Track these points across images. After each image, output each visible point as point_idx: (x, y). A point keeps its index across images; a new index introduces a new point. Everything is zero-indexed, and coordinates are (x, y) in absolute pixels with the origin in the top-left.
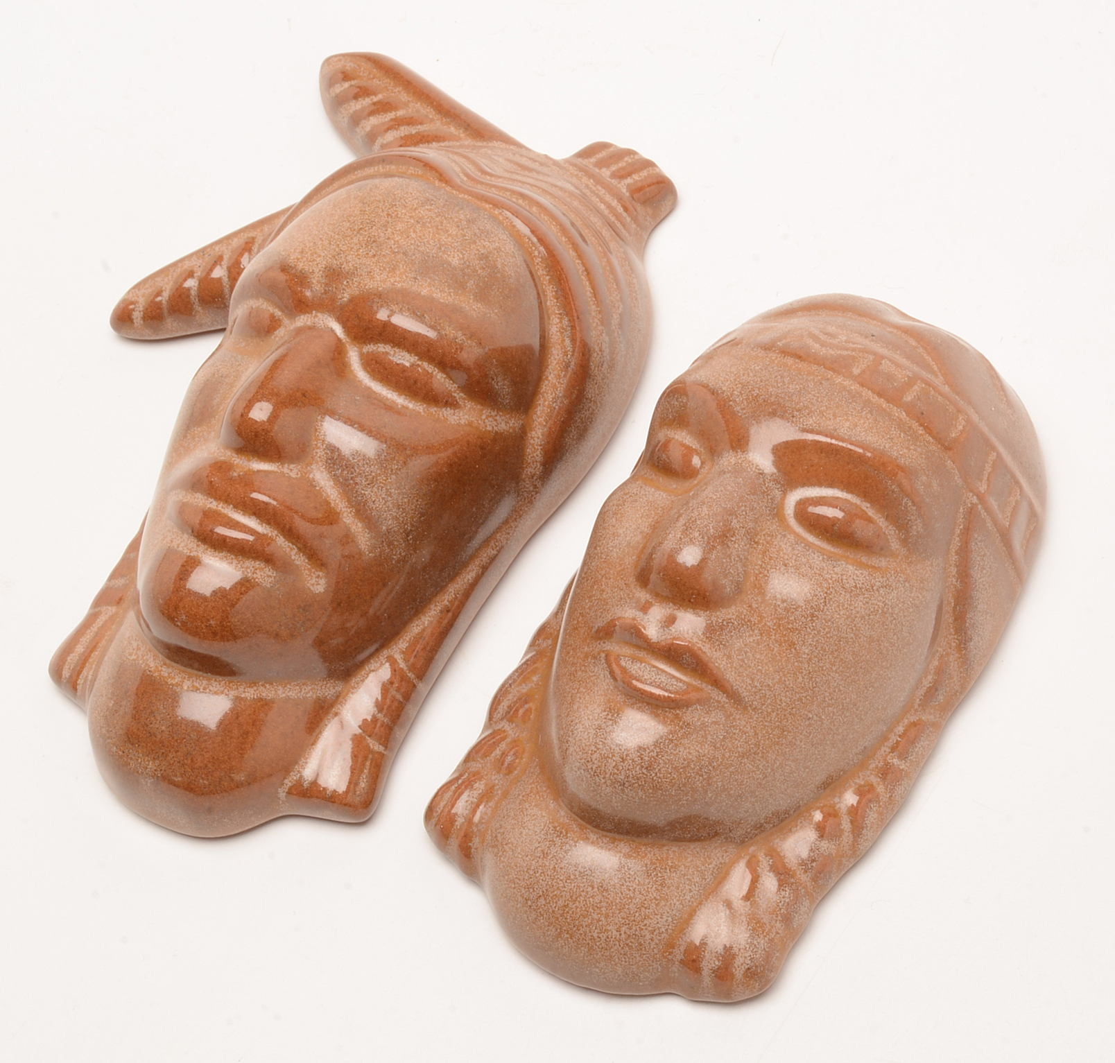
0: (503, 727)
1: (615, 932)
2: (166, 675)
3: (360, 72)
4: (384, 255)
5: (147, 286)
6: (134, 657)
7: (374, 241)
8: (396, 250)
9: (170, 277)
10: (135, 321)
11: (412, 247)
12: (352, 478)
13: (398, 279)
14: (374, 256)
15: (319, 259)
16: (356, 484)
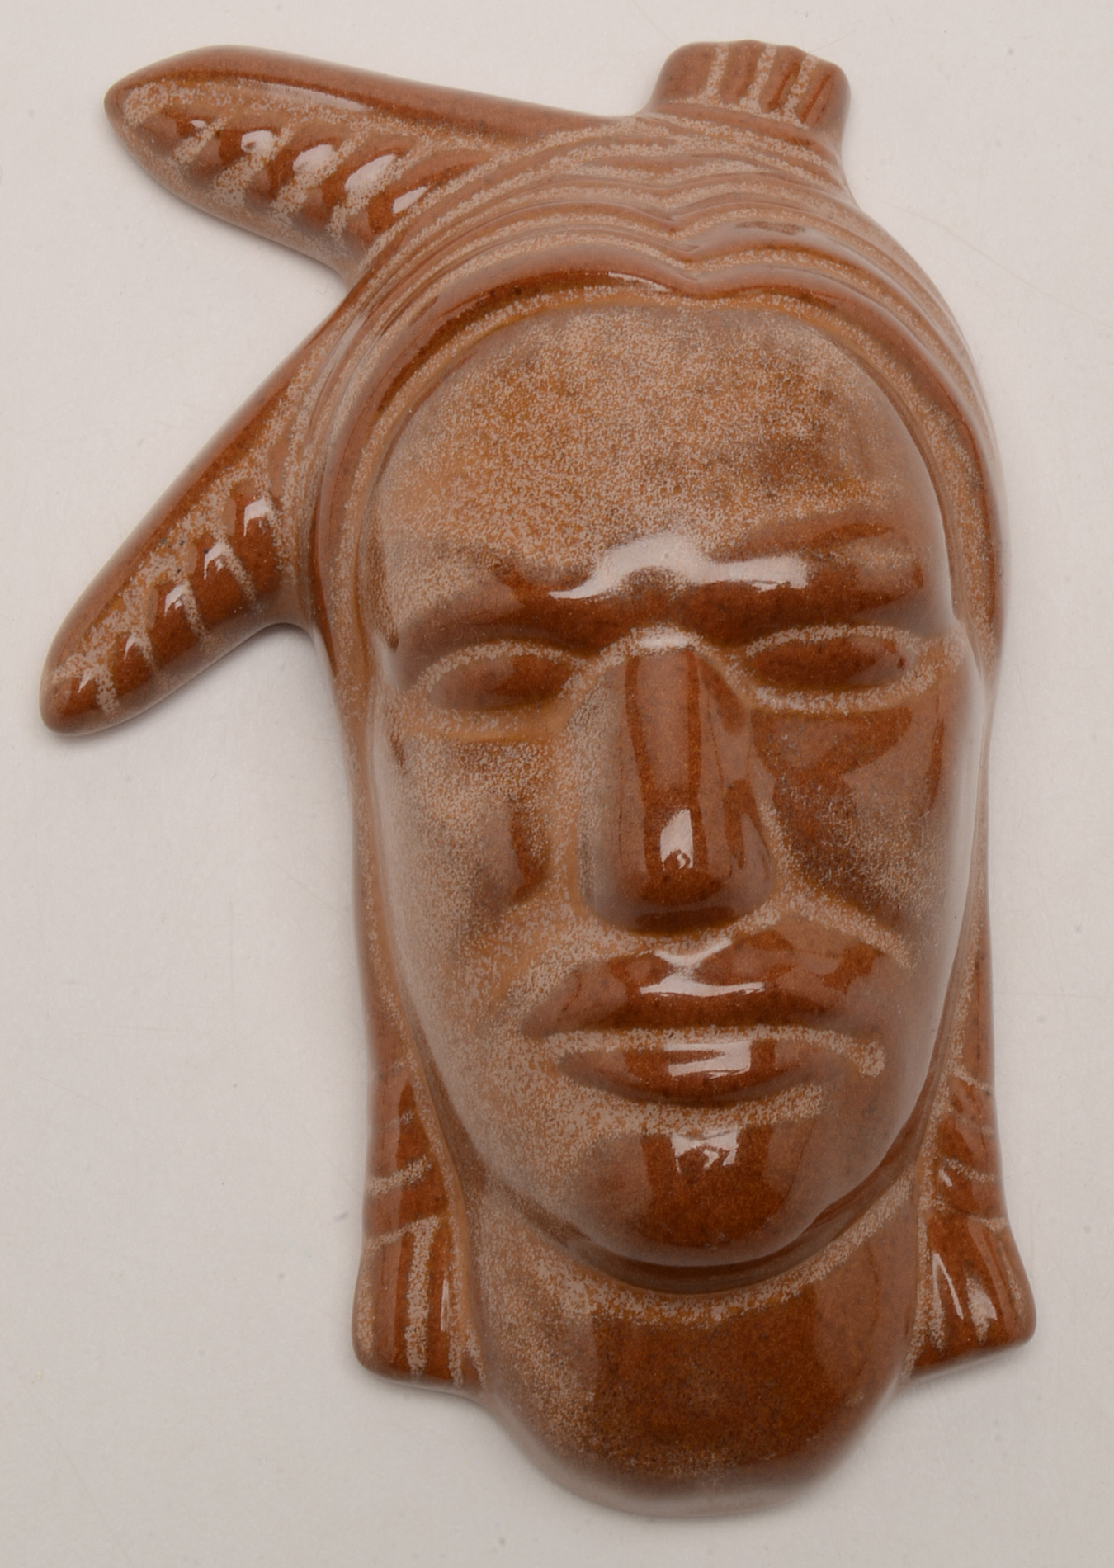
2: (673, 1313)
4: (693, 480)
5: (95, 641)
6: (589, 1309)
7: (658, 462)
8: (706, 461)
9: (131, 609)
10: (105, 708)
11: (725, 441)
12: (853, 873)
13: (746, 512)
14: (678, 489)
15: (582, 535)
16: (863, 877)
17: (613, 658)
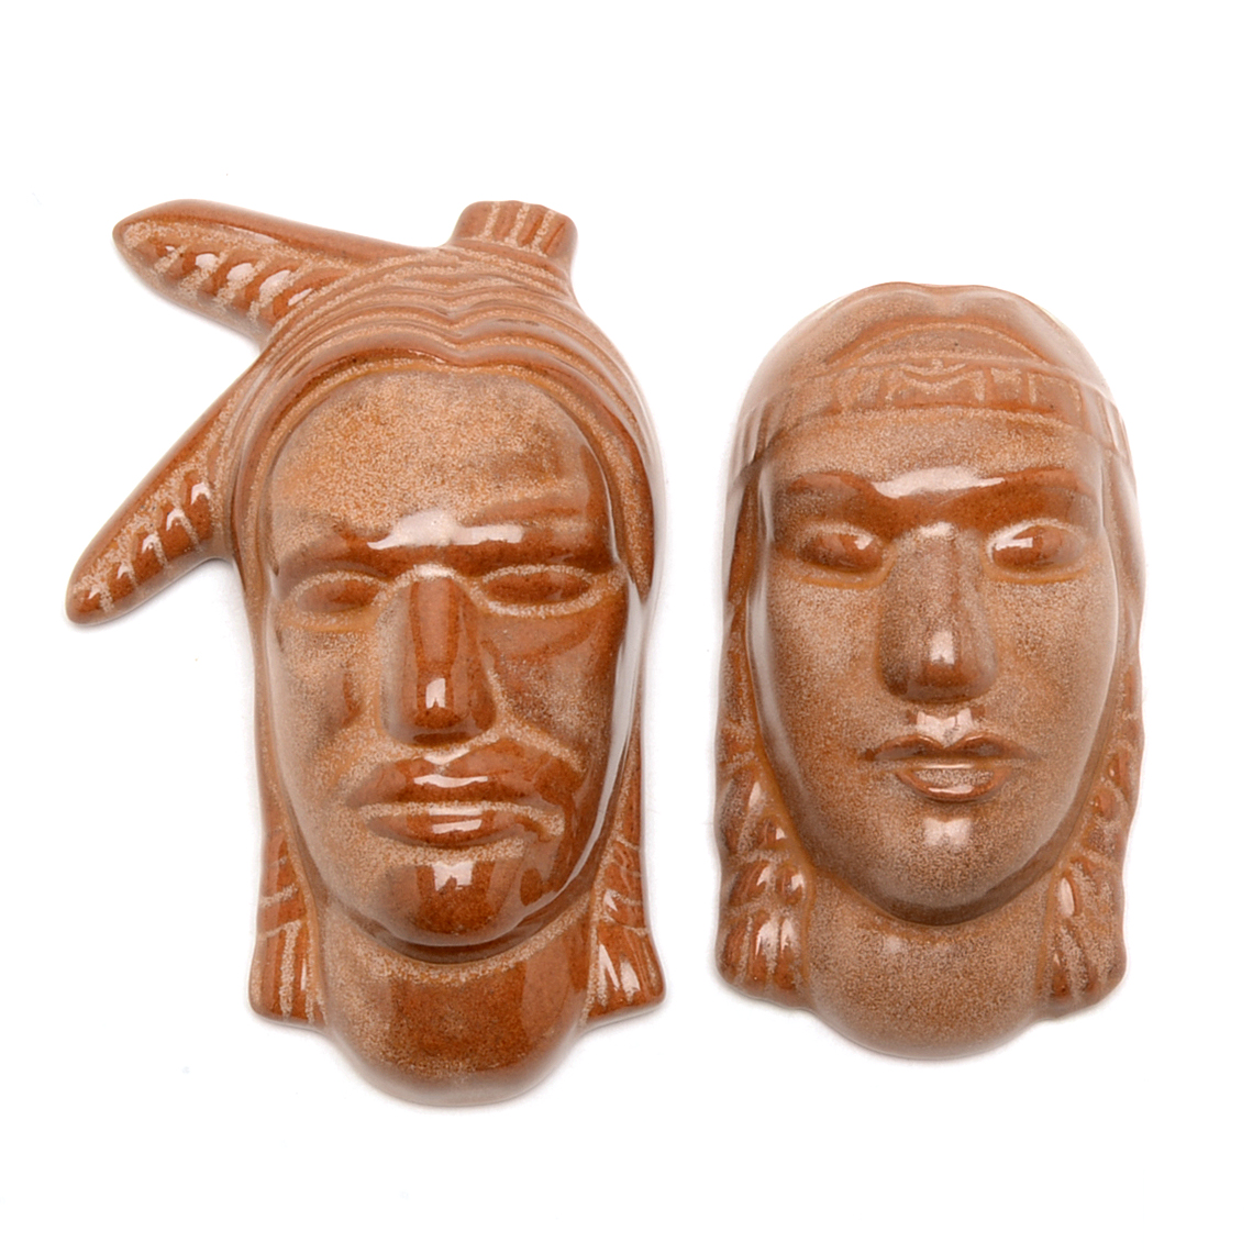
0: (759, 857)
1: (992, 1005)
2: (437, 977)
3: (179, 234)
4: (452, 477)
5: (99, 568)
6: (387, 973)
7: (432, 466)
8: (460, 466)
9: (121, 548)
10: (105, 609)
11: (473, 454)
12: (545, 713)
13: (484, 497)
14: (443, 482)
15: (386, 509)
16: (550, 716)
17: (403, 582)
